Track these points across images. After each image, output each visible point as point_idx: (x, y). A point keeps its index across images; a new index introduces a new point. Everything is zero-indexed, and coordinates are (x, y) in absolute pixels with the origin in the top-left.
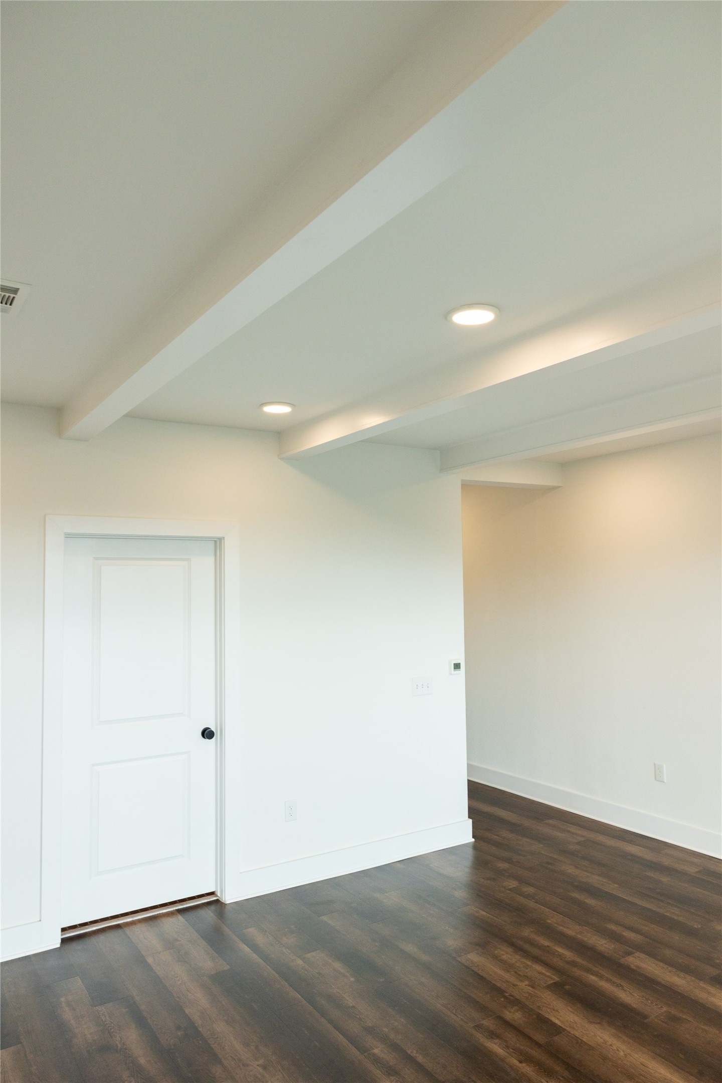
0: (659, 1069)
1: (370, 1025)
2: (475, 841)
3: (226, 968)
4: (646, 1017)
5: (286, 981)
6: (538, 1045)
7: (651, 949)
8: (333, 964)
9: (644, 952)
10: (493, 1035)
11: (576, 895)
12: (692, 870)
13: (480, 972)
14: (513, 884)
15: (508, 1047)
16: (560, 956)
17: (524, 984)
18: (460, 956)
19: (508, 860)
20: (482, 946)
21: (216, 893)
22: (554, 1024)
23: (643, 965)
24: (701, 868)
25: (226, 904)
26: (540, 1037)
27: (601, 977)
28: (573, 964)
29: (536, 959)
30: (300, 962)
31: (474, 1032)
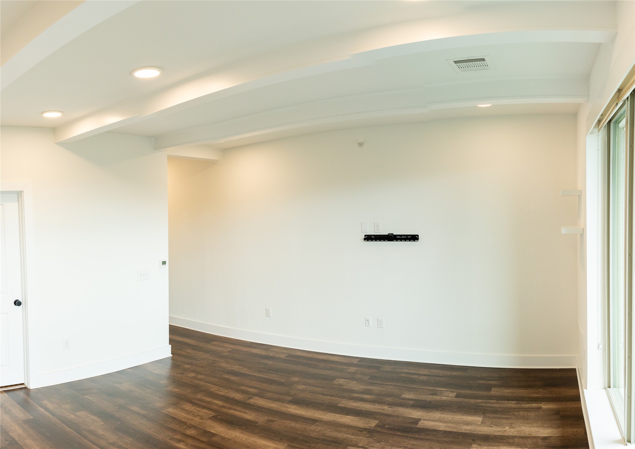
0: (261, 442)
1: (112, 442)
2: (173, 356)
3: (31, 418)
4: (257, 423)
5: (65, 424)
6: (203, 442)
7: (261, 395)
8: (91, 417)
9: (259, 396)
10: (179, 441)
11: (226, 376)
12: (283, 356)
13: (174, 416)
14: (193, 375)
15: (188, 445)
16: (216, 404)
17: (198, 418)
18: (162, 410)
19: (191, 364)
20: (175, 405)
21: (25, 384)
22: (212, 433)
23: (257, 402)
24: (287, 355)
25: (30, 389)
26: (204, 439)
27: (236, 410)
28: (223, 407)
29: (204, 407)
30: (73, 416)
31: (170, 441)
